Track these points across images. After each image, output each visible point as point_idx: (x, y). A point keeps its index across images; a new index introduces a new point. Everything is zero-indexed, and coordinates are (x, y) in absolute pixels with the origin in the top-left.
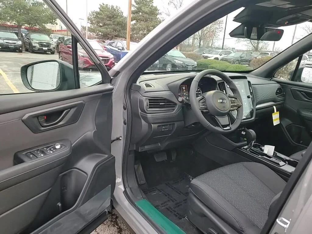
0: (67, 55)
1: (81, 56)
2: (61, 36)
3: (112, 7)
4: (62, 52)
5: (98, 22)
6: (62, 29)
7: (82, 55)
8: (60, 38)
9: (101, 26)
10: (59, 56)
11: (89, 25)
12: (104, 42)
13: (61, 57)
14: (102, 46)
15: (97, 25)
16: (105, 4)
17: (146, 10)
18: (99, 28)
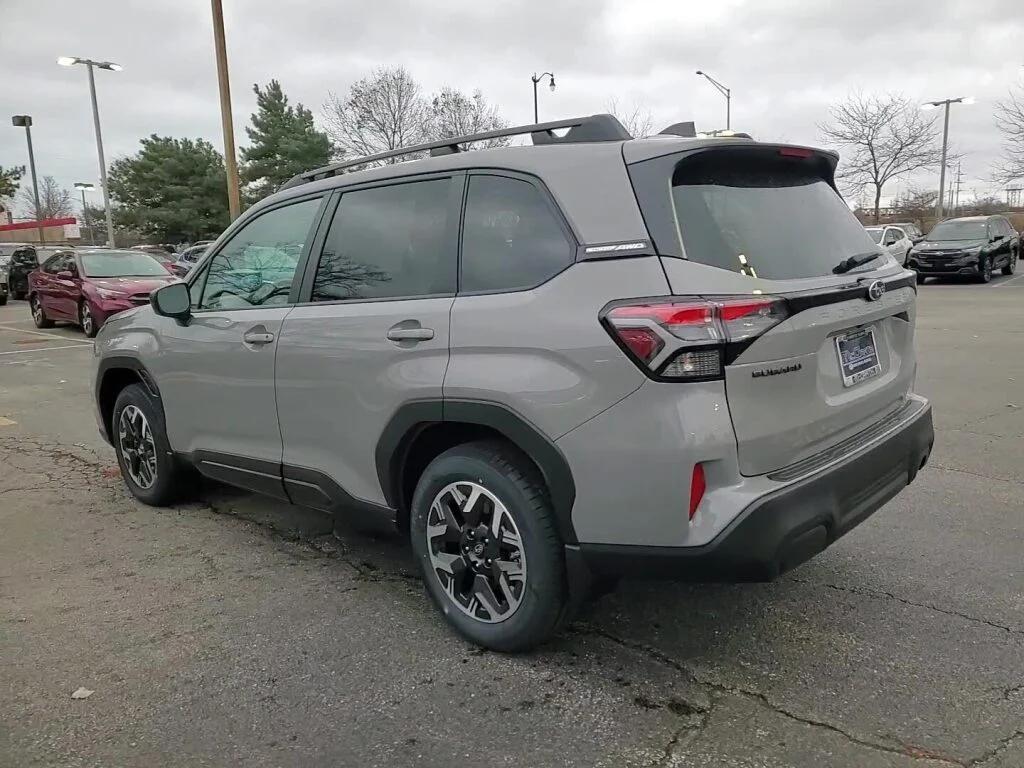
0: (59, 301)
1: (108, 296)
2: (22, 246)
3: (187, 143)
4: (42, 293)
5: (146, 194)
6: (11, 221)
7: (109, 293)
8: (17, 254)
9: (155, 205)
10: (33, 309)
11: (115, 204)
12: (172, 250)
13: (39, 307)
14: (165, 265)
15: (143, 202)
16: (161, 136)
17: (293, 146)
18: (151, 212)
